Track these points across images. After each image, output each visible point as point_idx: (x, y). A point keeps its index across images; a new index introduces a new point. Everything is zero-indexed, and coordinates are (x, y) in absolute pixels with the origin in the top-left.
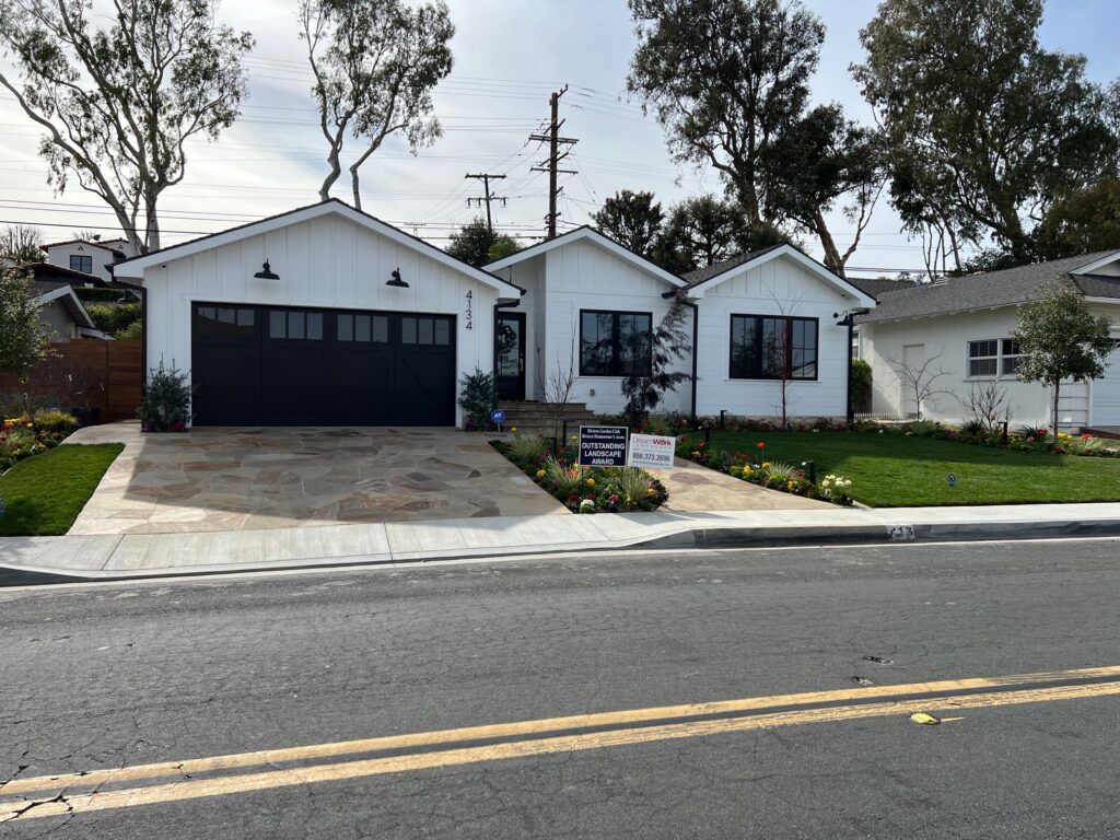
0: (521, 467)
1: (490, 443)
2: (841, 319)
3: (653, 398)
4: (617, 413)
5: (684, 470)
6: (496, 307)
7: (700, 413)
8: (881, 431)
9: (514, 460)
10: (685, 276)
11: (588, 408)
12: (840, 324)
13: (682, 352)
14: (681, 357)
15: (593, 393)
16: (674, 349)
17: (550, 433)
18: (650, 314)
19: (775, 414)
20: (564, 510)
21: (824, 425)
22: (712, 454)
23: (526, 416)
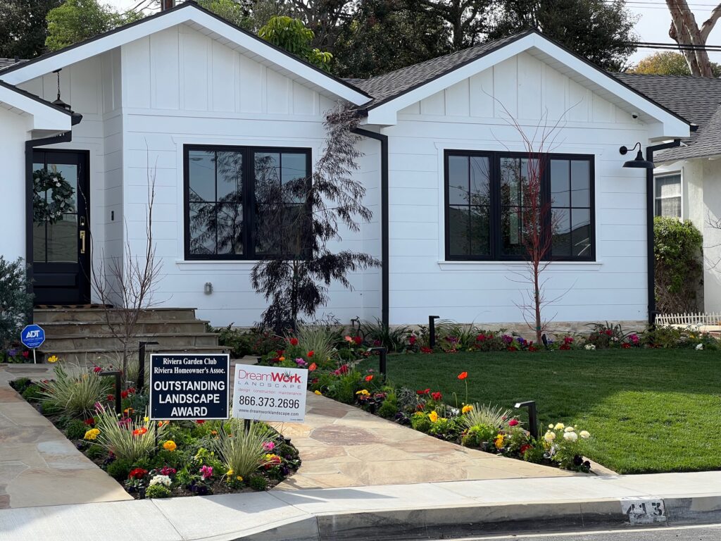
0: (60, 426)
1: (12, 384)
2: (631, 156)
3: (310, 297)
4: (252, 325)
5: (337, 422)
6: (29, 144)
7: (395, 321)
8: (699, 346)
9: (50, 412)
10: (364, 85)
11: (199, 316)
12: (629, 164)
13: (356, 217)
14: (354, 227)
15: (209, 289)
16: (343, 211)
17: (115, 364)
18: (308, 152)
19: (522, 321)
20: (121, 493)
21: (604, 337)
22: (390, 392)
23: (86, 333)
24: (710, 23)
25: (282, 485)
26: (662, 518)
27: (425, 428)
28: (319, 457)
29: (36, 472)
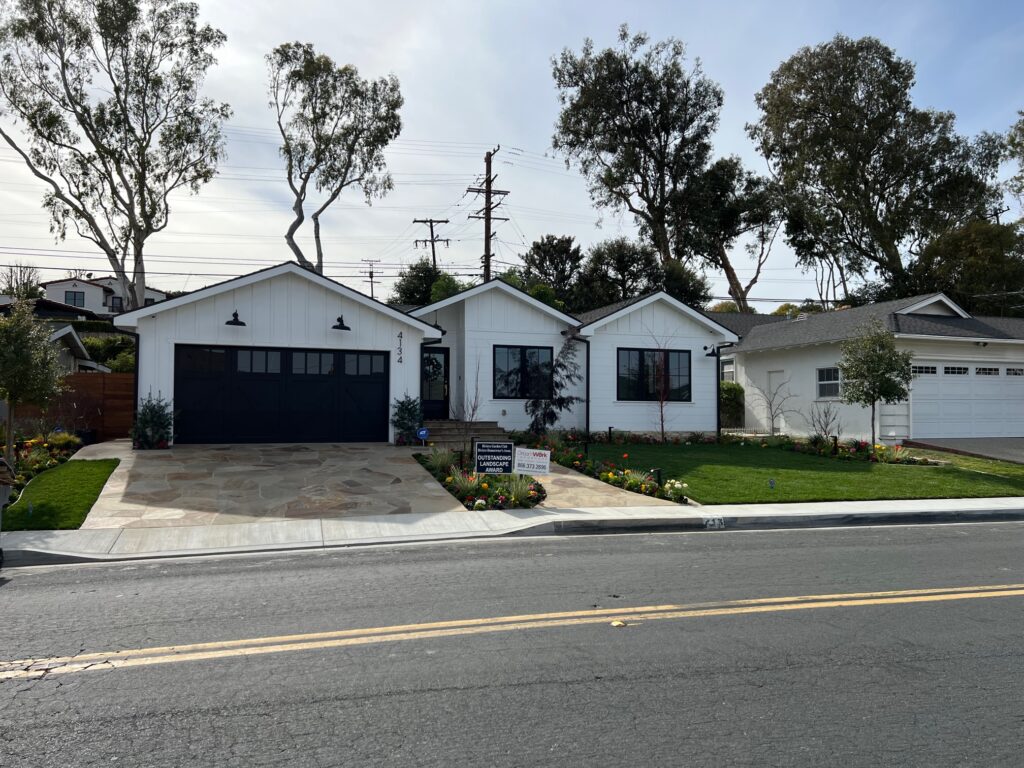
0: (434, 475)
1: (413, 456)
2: (709, 351)
3: (552, 417)
4: (524, 429)
5: (565, 476)
6: (422, 345)
7: (593, 429)
8: (742, 444)
9: (429, 469)
10: (579, 317)
11: (500, 425)
12: (708, 355)
13: (575, 379)
14: (574, 384)
15: (504, 413)
16: (568, 377)
17: (459, 447)
18: (551, 349)
19: (655, 430)
20: (462, 508)
21: (696, 439)
22: (589, 463)
23: (447, 433)
24: (748, 288)
25: (537, 506)
26: (723, 526)
27: (607, 480)
28: (556, 493)
29: (423, 497)
